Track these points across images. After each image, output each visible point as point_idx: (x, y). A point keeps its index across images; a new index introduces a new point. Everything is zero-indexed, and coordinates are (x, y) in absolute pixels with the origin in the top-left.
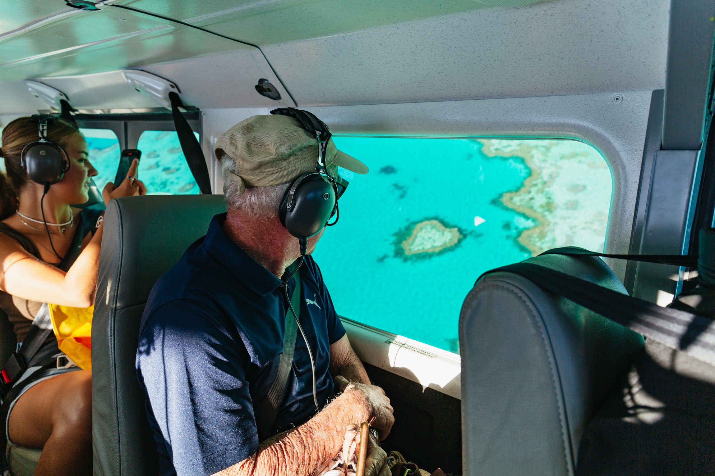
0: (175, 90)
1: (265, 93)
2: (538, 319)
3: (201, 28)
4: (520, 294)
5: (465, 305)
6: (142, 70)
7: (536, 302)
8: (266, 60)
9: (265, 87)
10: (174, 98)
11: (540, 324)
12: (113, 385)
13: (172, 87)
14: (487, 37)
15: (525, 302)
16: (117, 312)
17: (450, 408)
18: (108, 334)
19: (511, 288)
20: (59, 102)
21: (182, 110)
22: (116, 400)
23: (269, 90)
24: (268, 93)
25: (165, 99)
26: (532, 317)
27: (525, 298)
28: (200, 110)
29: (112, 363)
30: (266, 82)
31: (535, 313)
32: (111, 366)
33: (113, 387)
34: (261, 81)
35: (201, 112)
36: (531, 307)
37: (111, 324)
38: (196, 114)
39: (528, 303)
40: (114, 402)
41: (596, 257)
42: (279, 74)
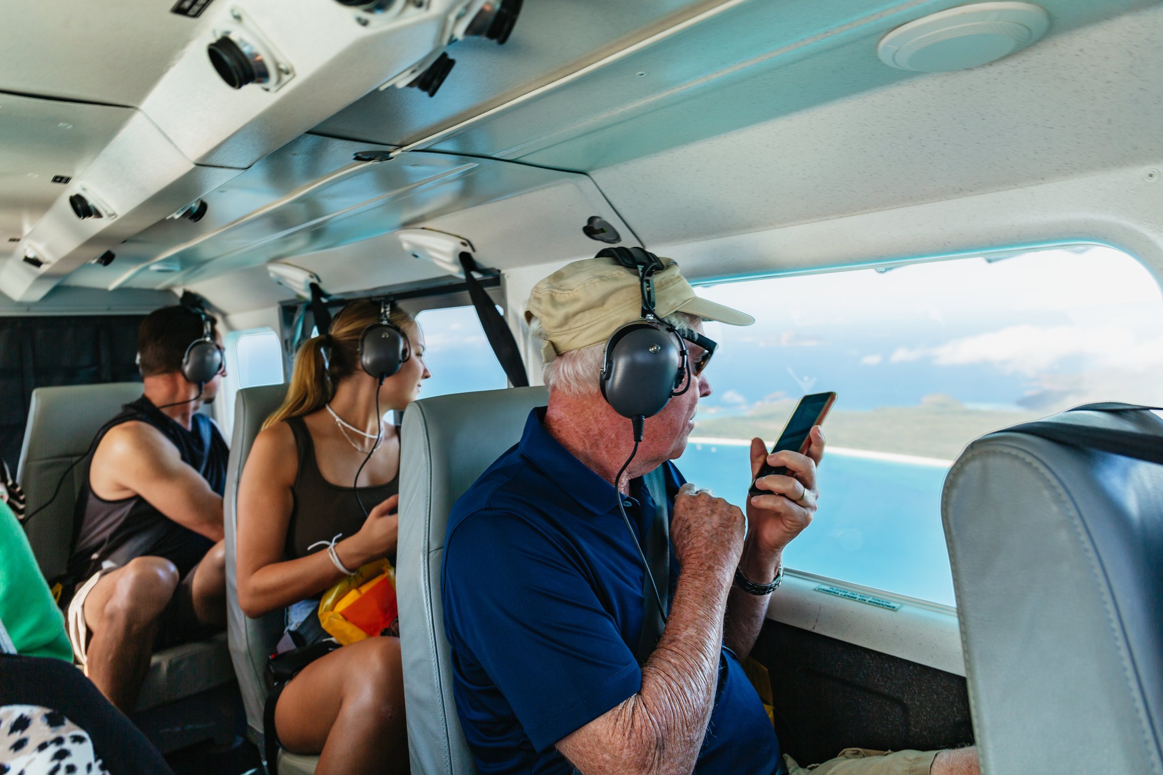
0: (468, 249)
1: (596, 236)
2: (1060, 490)
3: (515, 161)
4: (1029, 459)
5: (948, 485)
6: (423, 228)
7: (1054, 468)
8: (599, 193)
9: (596, 227)
10: (466, 260)
11: (1065, 497)
12: (433, 656)
13: (464, 244)
14: (929, 114)
15: (1037, 469)
16: (431, 554)
17: (934, 687)
18: (421, 586)
19: (1014, 452)
20: (308, 287)
21: (477, 276)
22: (438, 678)
23: (602, 231)
24: (602, 235)
25: (454, 263)
26: (1051, 488)
27: (1036, 464)
28: (503, 272)
29: (430, 626)
30: (598, 220)
31: (1054, 482)
32: (429, 630)
33: (434, 659)
34: (591, 220)
35: (503, 275)
36: (1049, 475)
37: (425, 572)
38: (496, 278)
39: (1043, 470)
40: (436, 680)
41: (1144, 412)
42: (617, 207)
